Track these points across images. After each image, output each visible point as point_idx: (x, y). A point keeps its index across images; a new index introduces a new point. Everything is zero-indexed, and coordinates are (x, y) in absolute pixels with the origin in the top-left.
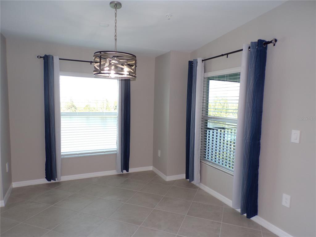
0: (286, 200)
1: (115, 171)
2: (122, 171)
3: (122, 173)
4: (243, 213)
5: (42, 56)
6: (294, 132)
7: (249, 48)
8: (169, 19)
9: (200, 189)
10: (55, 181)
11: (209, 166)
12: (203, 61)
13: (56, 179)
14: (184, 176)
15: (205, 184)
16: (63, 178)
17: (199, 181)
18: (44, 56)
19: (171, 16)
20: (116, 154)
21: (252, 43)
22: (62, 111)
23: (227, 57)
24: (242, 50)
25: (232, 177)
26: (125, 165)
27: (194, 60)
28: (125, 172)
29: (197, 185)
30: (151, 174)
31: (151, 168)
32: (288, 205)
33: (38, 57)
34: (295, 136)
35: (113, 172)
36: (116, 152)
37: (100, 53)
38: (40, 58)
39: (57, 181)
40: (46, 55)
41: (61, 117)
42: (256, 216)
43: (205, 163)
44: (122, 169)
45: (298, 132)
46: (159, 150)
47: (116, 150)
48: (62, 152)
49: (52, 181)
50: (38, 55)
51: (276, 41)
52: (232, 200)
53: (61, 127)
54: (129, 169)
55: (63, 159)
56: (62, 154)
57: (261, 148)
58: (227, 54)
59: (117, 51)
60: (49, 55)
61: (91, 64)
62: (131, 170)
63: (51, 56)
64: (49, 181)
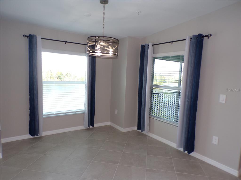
0: (215, 140)
1: (83, 126)
2: (89, 126)
3: (89, 128)
4: (185, 150)
5: (27, 35)
6: (221, 96)
7: (191, 39)
8: (139, 15)
9: (149, 136)
10: (38, 136)
11: (156, 120)
12: (152, 45)
13: (39, 134)
14: (136, 128)
15: (153, 133)
16: (44, 133)
17: (148, 131)
18: (29, 35)
19: (140, 12)
20: (84, 113)
21: (194, 36)
22: (43, 80)
23: (172, 44)
24: (186, 40)
25: (177, 127)
26: (91, 122)
27: (146, 44)
28: (91, 127)
29: (147, 134)
30: (110, 128)
31: (108, 123)
32: (216, 143)
33: (23, 36)
34: (222, 98)
35: (81, 128)
36: (84, 112)
37: (95, 37)
38: (26, 37)
39: (39, 136)
40: (31, 35)
41: (43, 85)
42: (193, 152)
43: (153, 118)
44: (89, 125)
45: (225, 96)
46: (116, 110)
47: (84, 110)
48: (43, 112)
49: (36, 136)
50: (23, 34)
51: (211, 35)
52: (176, 143)
53: (43, 93)
54: (94, 124)
55: (44, 118)
56: (43, 114)
57: (198, 107)
58: (172, 42)
59: (104, 36)
60: (34, 35)
61: (65, 43)
62: (96, 125)
63: (35, 35)
64: (33, 136)
